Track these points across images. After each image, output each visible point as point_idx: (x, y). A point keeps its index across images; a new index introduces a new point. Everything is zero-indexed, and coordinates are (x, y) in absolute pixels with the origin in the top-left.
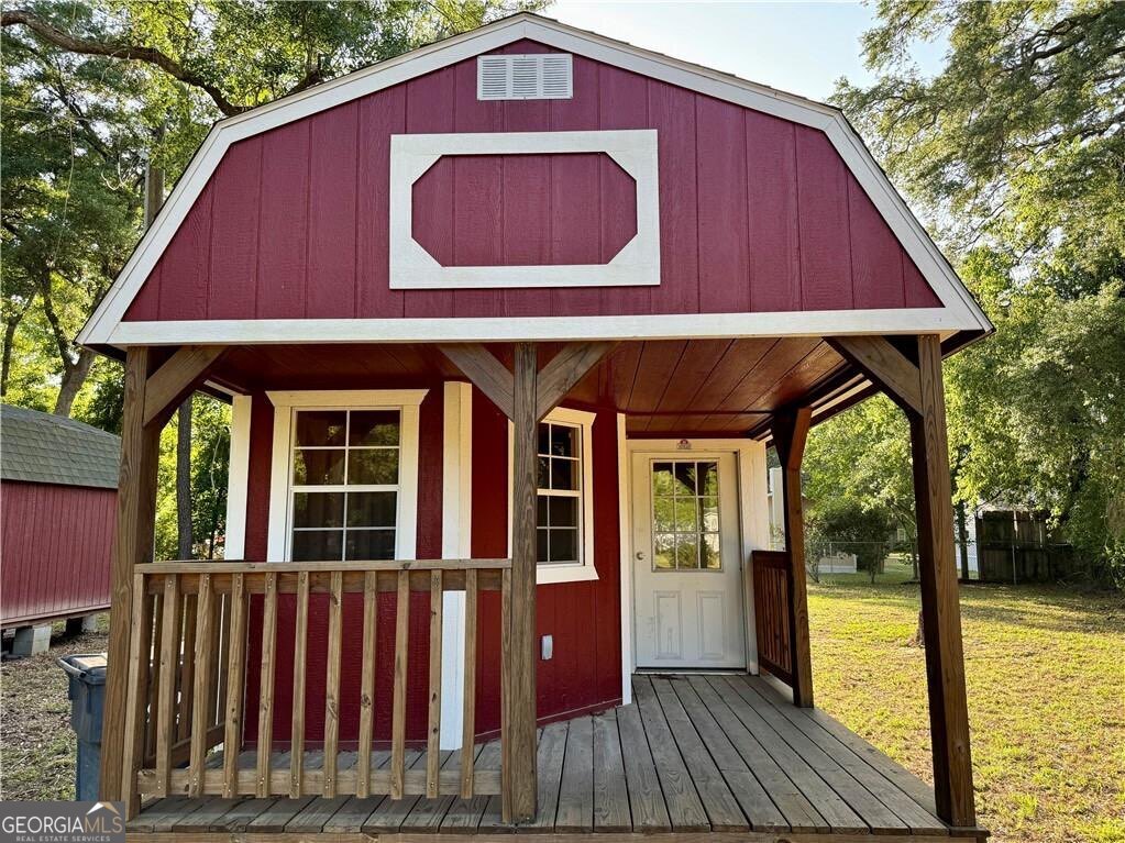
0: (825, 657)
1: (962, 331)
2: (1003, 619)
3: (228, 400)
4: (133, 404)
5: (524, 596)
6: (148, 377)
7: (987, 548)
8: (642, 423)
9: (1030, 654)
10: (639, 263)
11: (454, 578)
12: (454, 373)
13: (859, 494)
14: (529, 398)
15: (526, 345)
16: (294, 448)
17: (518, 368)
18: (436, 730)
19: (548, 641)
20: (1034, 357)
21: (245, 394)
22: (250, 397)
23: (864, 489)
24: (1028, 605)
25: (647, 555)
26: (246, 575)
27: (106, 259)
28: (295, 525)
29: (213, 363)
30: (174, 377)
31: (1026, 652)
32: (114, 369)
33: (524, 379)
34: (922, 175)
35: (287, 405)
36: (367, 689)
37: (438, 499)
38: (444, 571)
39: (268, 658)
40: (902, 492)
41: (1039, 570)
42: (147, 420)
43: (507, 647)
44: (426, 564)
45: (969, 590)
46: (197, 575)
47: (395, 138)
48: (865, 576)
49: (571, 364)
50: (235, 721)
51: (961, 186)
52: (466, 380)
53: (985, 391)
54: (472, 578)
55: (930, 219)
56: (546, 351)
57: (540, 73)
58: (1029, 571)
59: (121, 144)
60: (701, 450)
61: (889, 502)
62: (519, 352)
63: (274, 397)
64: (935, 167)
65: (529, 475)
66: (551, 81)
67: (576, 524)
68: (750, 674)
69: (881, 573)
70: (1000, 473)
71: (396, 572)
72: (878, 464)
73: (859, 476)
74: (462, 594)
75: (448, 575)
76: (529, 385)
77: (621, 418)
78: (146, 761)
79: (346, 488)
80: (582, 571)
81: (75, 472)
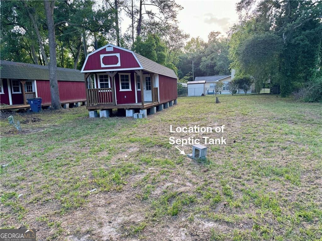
6: (86, 75)
10: (119, 64)
16: (99, 79)
19: (125, 96)
22: (95, 74)
25: (145, 89)
26: (97, 89)
28: (101, 86)
35: (98, 75)
47: (101, 55)
66: (112, 49)
76: (112, 74)
79: (104, 82)
80: (130, 90)
81: (80, 79)
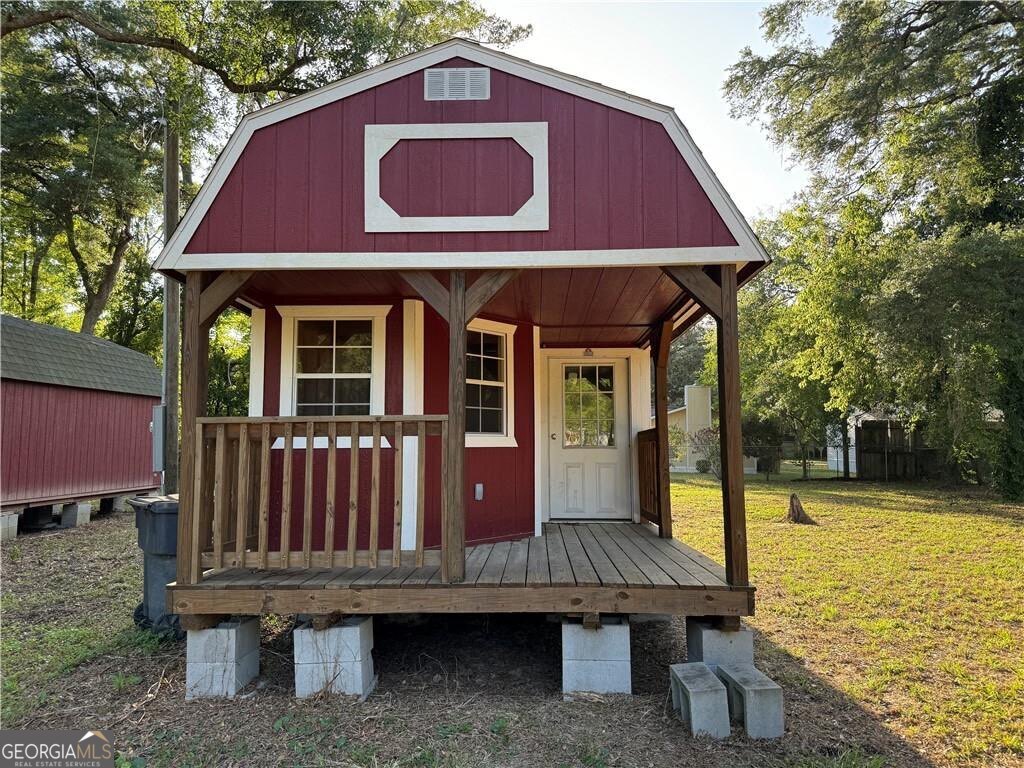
0: (710, 528)
1: (751, 262)
2: (864, 504)
3: (248, 312)
4: (192, 310)
5: (456, 439)
6: (202, 291)
7: (866, 451)
8: (555, 334)
9: (875, 526)
10: (534, 215)
11: (410, 428)
12: (411, 293)
13: (757, 406)
14: (460, 308)
15: (457, 271)
16: (296, 347)
17: (453, 288)
18: (399, 524)
19: (479, 488)
20: (890, 288)
21: (261, 308)
22: (264, 310)
23: (762, 401)
24: (891, 495)
25: (559, 437)
26: (271, 424)
27: (119, 204)
28: (299, 402)
29: (245, 283)
30: (219, 292)
31: (872, 525)
32: (125, 299)
33: (456, 295)
34: (810, 134)
35: (291, 316)
36: (353, 498)
37: (400, 383)
38: (403, 423)
39: (287, 478)
40: (793, 405)
41: (908, 470)
42: (202, 321)
43: (445, 472)
44: (391, 418)
45: (846, 485)
46: (239, 424)
47: (368, 128)
48: (762, 476)
49: (489, 284)
50: (265, 520)
51: (841, 143)
52: (421, 299)
53: (854, 316)
54: (422, 426)
55: (816, 171)
56: (472, 275)
57: (468, 81)
58: (899, 472)
59: (128, 103)
60: (601, 357)
61: (783, 412)
62: (453, 276)
63: (282, 310)
64: (821, 126)
65: (460, 359)
66: (475, 87)
67: (501, 406)
68: (634, 523)
69: (777, 473)
70: (865, 383)
71: (370, 423)
72: (774, 381)
73: (758, 391)
74: (415, 439)
75: (406, 425)
76: (460, 298)
77: (536, 330)
78: (207, 546)
79: (334, 376)
80: (507, 440)
